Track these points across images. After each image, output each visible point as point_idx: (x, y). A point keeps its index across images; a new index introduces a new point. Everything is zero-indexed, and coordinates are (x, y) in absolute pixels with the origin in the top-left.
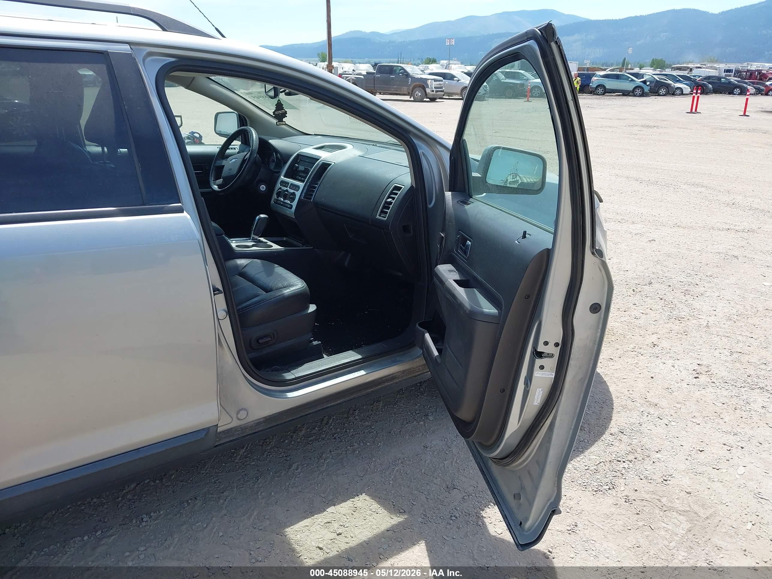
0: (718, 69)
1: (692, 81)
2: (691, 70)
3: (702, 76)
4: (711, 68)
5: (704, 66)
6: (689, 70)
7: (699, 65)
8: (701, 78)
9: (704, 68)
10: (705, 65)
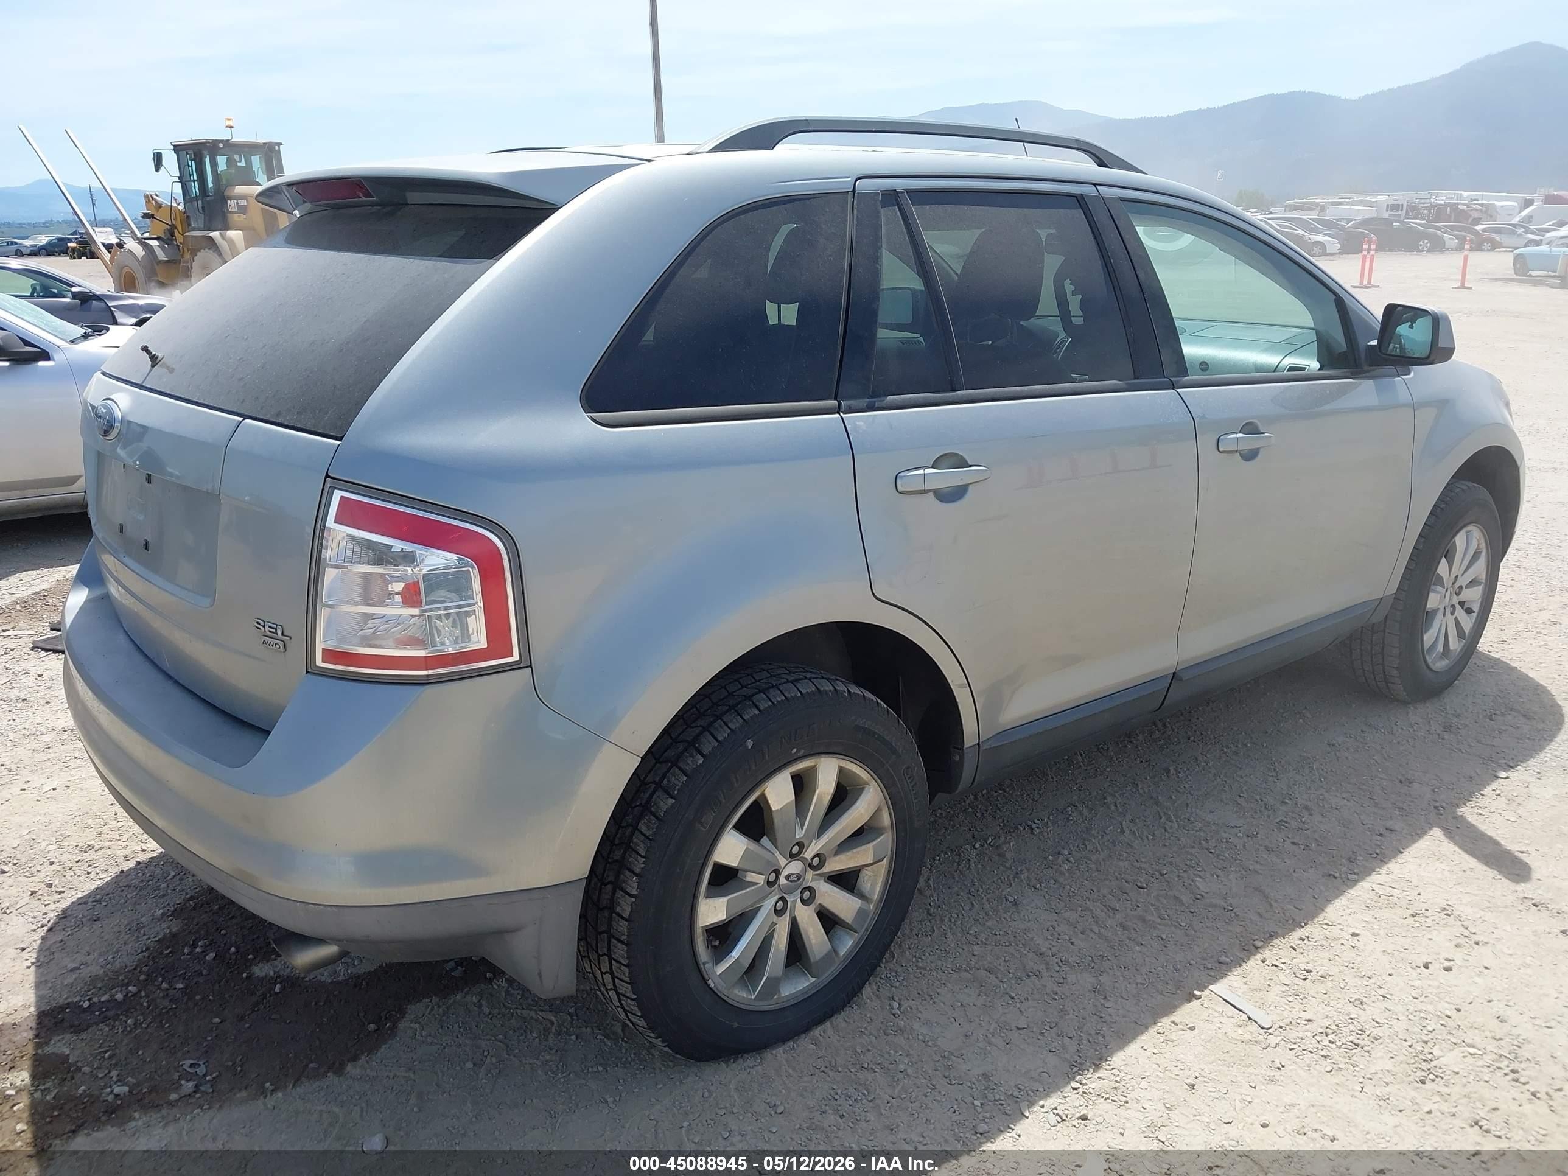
0: (1375, 204)
1: (1339, 229)
2: (1323, 208)
3: (1355, 220)
4: (1362, 203)
5: (1347, 200)
6: (1319, 208)
7: (1336, 200)
8: (1353, 222)
9: (1348, 204)
10: (1349, 199)
